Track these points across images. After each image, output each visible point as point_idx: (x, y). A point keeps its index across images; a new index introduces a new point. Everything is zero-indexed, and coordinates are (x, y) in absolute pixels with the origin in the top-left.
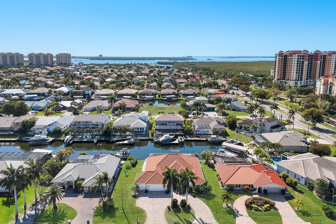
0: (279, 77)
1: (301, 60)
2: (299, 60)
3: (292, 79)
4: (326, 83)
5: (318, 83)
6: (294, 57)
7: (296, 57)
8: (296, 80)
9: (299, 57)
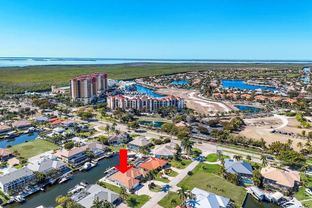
0: (76, 97)
1: (90, 84)
2: (88, 84)
3: (85, 97)
4: (114, 100)
5: (108, 100)
6: (85, 82)
7: (86, 82)
8: (88, 97)
9: (88, 82)
